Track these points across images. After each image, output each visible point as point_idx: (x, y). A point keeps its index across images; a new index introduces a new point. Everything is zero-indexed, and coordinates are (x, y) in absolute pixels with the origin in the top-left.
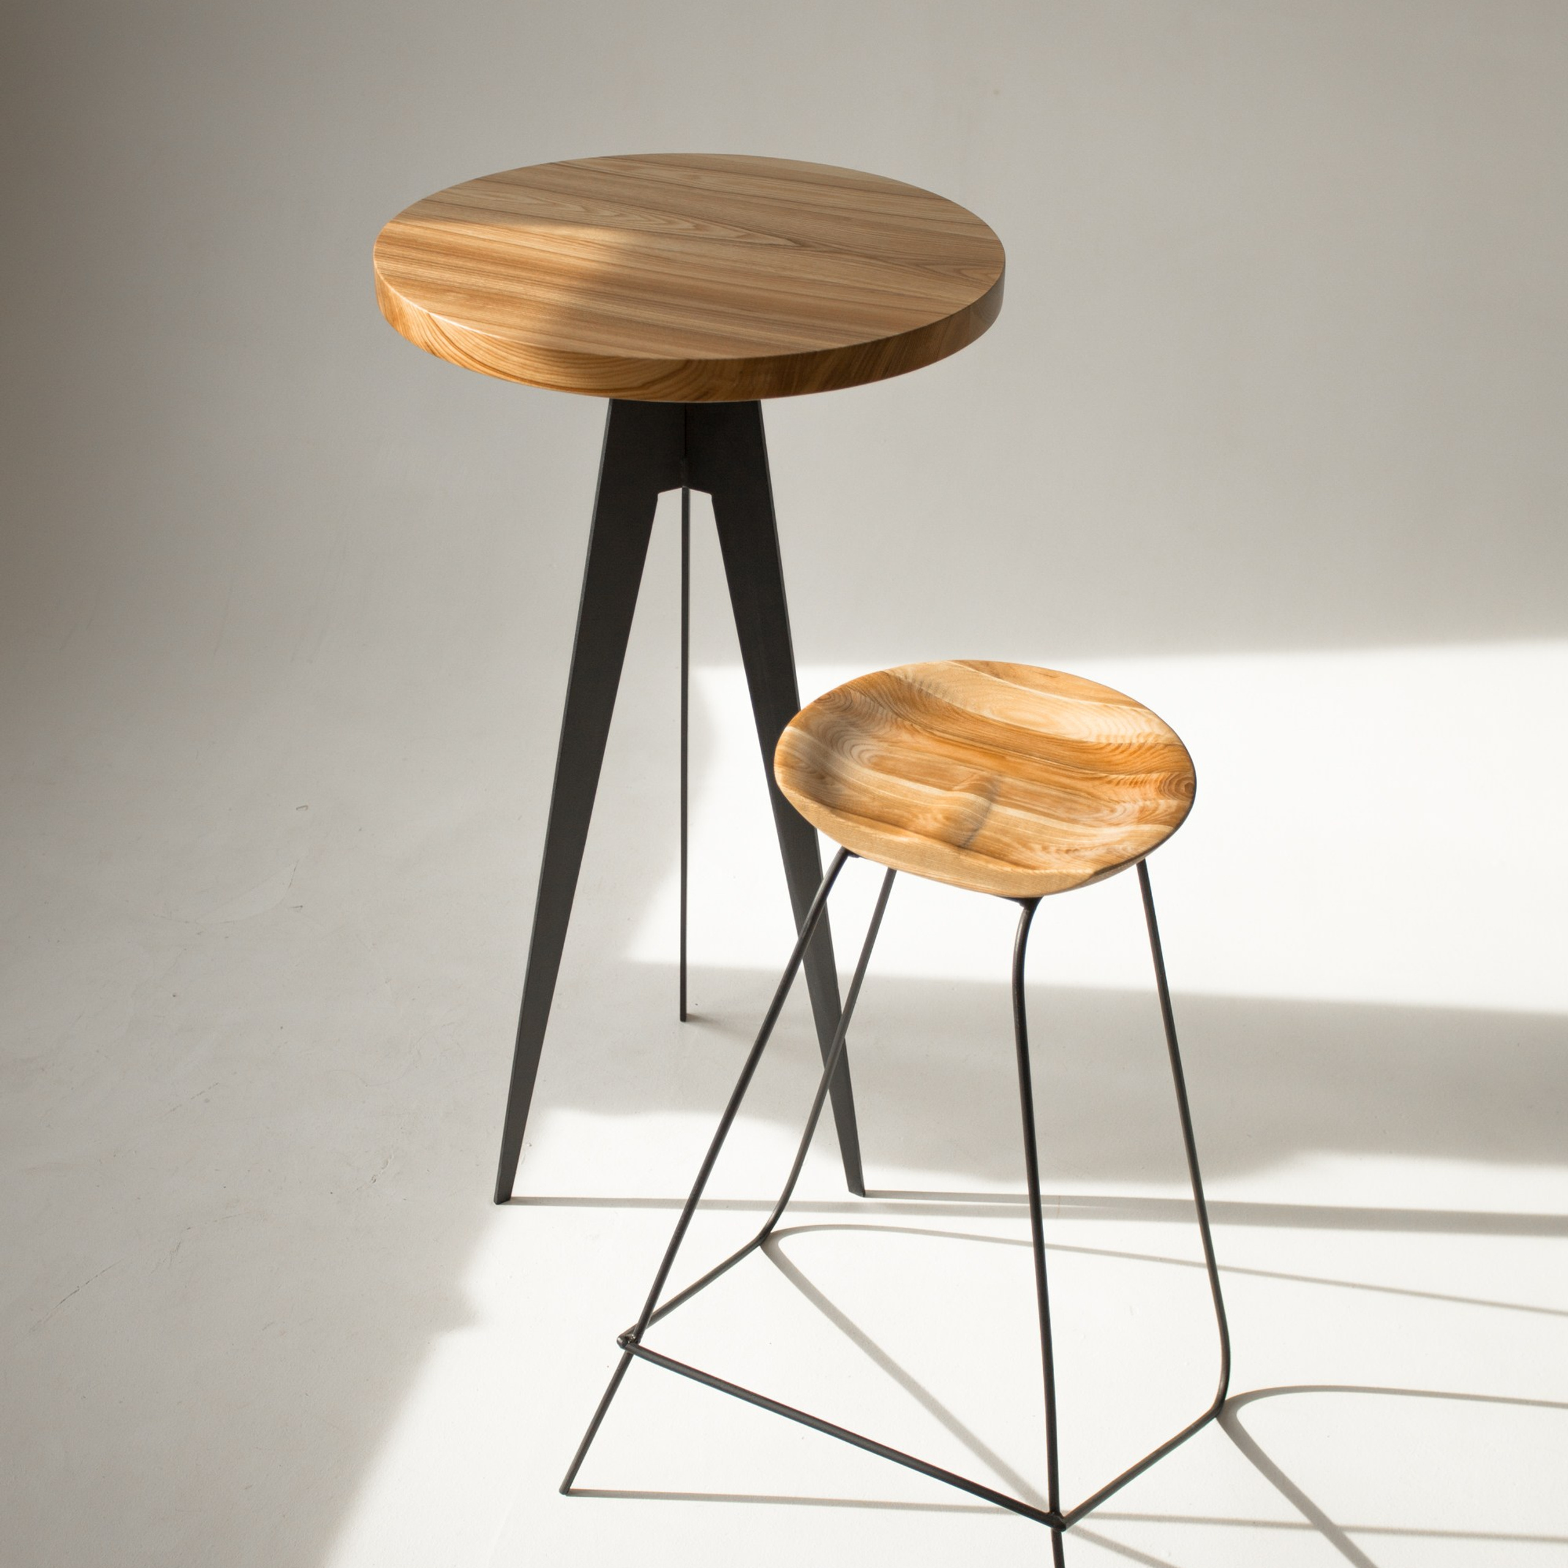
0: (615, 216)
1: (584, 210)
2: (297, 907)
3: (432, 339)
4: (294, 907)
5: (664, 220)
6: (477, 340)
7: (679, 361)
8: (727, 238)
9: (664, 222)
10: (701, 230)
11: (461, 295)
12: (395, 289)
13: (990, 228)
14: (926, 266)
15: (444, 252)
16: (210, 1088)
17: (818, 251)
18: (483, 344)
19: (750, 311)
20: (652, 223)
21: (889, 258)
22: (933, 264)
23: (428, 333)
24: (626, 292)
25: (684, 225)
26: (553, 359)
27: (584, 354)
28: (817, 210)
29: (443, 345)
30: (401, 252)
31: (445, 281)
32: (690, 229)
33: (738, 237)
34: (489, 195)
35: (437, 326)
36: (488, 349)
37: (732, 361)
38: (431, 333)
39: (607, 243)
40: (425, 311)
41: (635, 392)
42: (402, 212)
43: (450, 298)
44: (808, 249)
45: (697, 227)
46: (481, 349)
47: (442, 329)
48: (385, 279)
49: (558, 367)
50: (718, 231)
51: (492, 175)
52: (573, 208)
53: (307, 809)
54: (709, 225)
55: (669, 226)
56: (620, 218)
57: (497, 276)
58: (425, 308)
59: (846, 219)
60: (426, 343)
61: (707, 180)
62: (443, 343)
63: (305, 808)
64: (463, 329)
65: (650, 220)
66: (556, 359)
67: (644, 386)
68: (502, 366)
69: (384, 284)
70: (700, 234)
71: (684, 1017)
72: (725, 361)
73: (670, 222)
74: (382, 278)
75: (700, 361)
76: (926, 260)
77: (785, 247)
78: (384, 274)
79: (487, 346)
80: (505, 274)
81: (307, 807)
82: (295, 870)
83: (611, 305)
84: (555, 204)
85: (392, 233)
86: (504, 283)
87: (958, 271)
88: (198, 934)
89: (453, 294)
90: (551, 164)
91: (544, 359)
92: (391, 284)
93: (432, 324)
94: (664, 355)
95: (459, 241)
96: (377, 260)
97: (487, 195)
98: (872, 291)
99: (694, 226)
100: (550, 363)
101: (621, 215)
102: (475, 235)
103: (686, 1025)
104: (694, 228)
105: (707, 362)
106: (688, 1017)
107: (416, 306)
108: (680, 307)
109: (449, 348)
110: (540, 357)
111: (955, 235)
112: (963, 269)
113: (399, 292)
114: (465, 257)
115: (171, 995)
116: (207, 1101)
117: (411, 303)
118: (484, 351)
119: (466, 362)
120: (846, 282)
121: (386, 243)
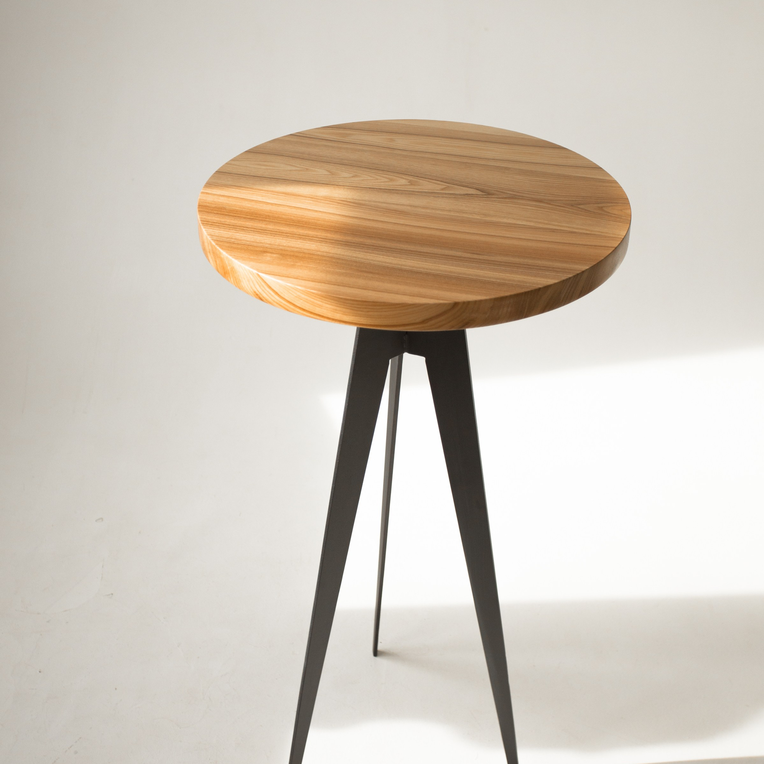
0: (352, 177)
1: (328, 173)
2: (109, 595)
3: (260, 290)
4: (107, 595)
5: (386, 178)
6: (299, 294)
7: (450, 304)
8: (435, 191)
9: (387, 180)
10: (414, 185)
11: (275, 255)
12: (227, 253)
13: (603, 169)
14: (579, 206)
15: (249, 217)
16: (76, 742)
17: (500, 198)
18: (303, 296)
19: (479, 254)
20: (379, 181)
21: (551, 200)
22: (583, 204)
23: (257, 286)
24: (388, 244)
25: (401, 182)
26: (357, 306)
27: (381, 303)
28: (483, 162)
29: (268, 293)
30: (218, 219)
31: (258, 243)
32: (406, 185)
33: (442, 189)
34: (260, 165)
35: (265, 282)
36: (307, 299)
37: (486, 300)
38: (260, 286)
39: (357, 201)
40: (255, 272)
41: (417, 326)
42: (206, 184)
43: (268, 258)
44: (493, 196)
45: (411, 183)
46: (301, 299)
47: (269, 284)
48: (217, 244)
49: (362, 311)
50: (427, 186)
51: (255, 147)
52: (320, 171)
53: (102, 520)
54: (418, 180)
55: (390, 183)
56: (357, 179)
57: (293, 236)
58: (254, 269)
59: (506, 169)
60: (255, 292)
61: (401, 142)
62: (270, 293)
63: (101, 520)
64: (287, 285)
65: (377, 179)
66: (359, 306)
67: (423, 322)
68: (318, 310)
69: (216, 248)
70: (416, 188)
71: (376, 653)
72: (481, 301)
73: (391, 180)
74: (213, 243)
75: (464, 303)
76: (576, 201)
77: (476, 196)
78: (214, 240)
79: (306, 297)
80: (298, 233)
81: (102, 519)
82: (103, 567)
83: (382, 257)
84: (307, 169)
85: (206, 203)
86: (300, 242)
87: (601, 208)
88: (48, 622)
89: (269, 254)
90: (291, 135)
91: (351, 307)
92: (222, 249)
93: (260, 281)
94: (438, 299)
95: (255, 207)
96: (205, 228)
97: (259, 165)
98: (553, 231)
99: (408, 182)
100: (356, 309)
101: (355, 176)
102: (264, 201)
103: (378, 659)
104: (409, 183)
105: (469, 303)
106: (378, 653)
107: (247, 268)
108: (430, 255)
109: (274, 297)
110: (348, 305)
111: (584, 177)
112: (604, 207)
113: (230, 255)
114: (265, 221)
115: (38, 672)
116: (76, 752)
117: (243, 265)
118: (303, 300)
119: (289, 307)
120: (532, 224)
121: (206, 212)
